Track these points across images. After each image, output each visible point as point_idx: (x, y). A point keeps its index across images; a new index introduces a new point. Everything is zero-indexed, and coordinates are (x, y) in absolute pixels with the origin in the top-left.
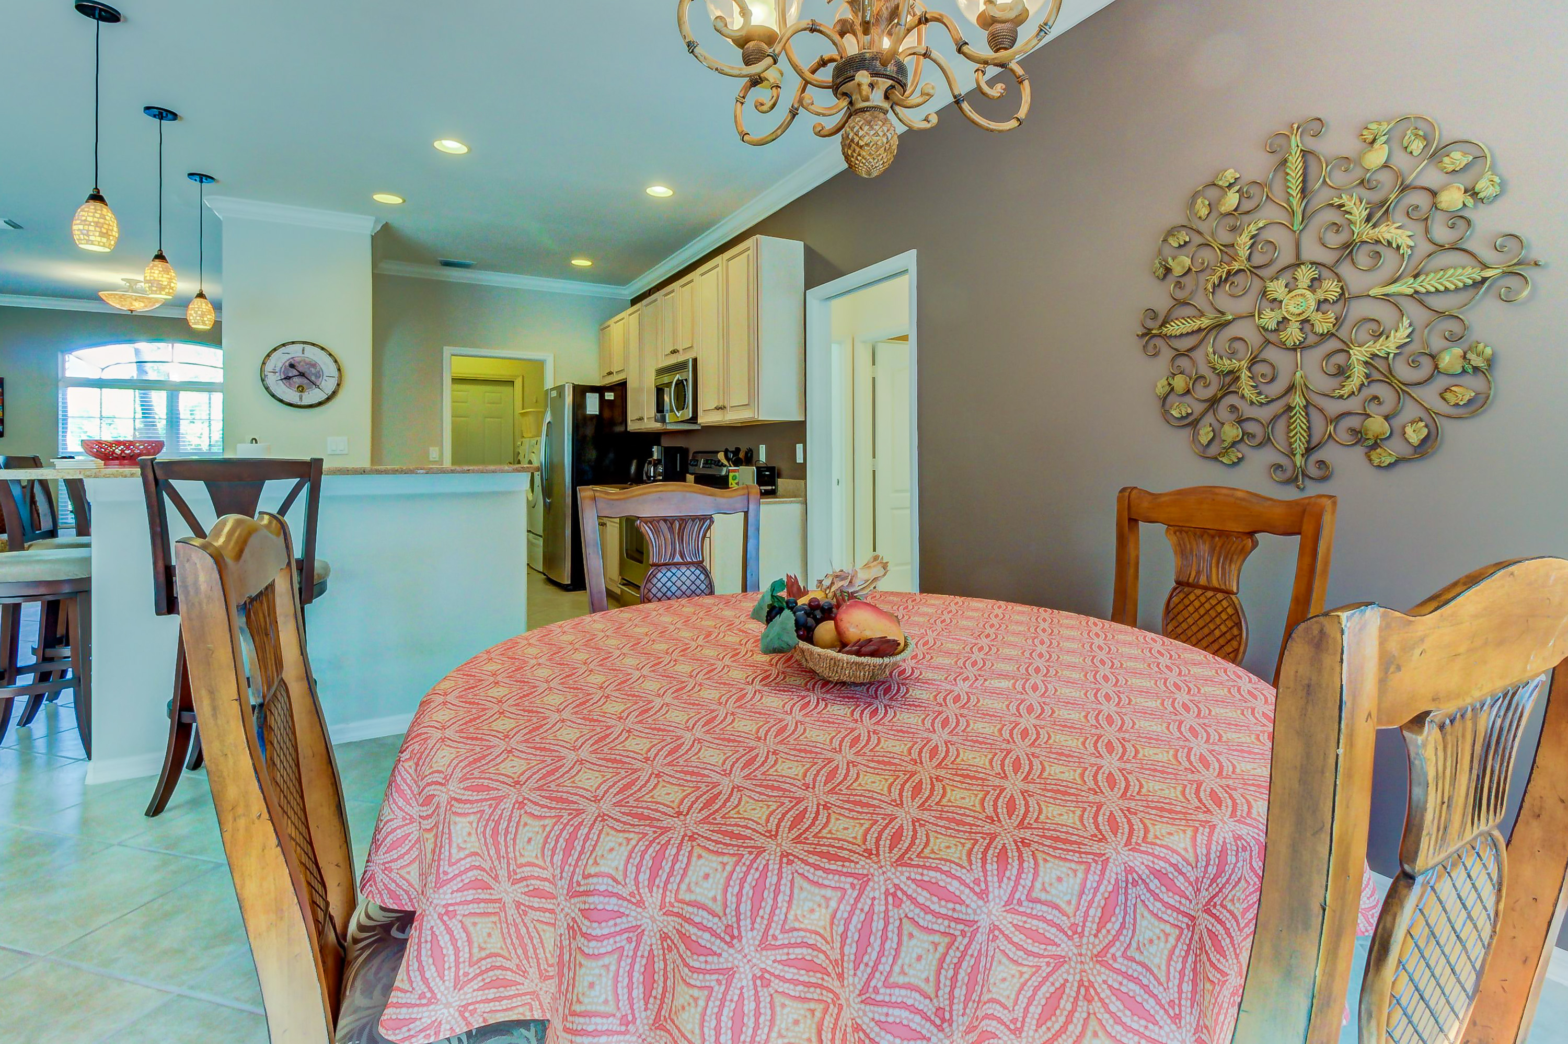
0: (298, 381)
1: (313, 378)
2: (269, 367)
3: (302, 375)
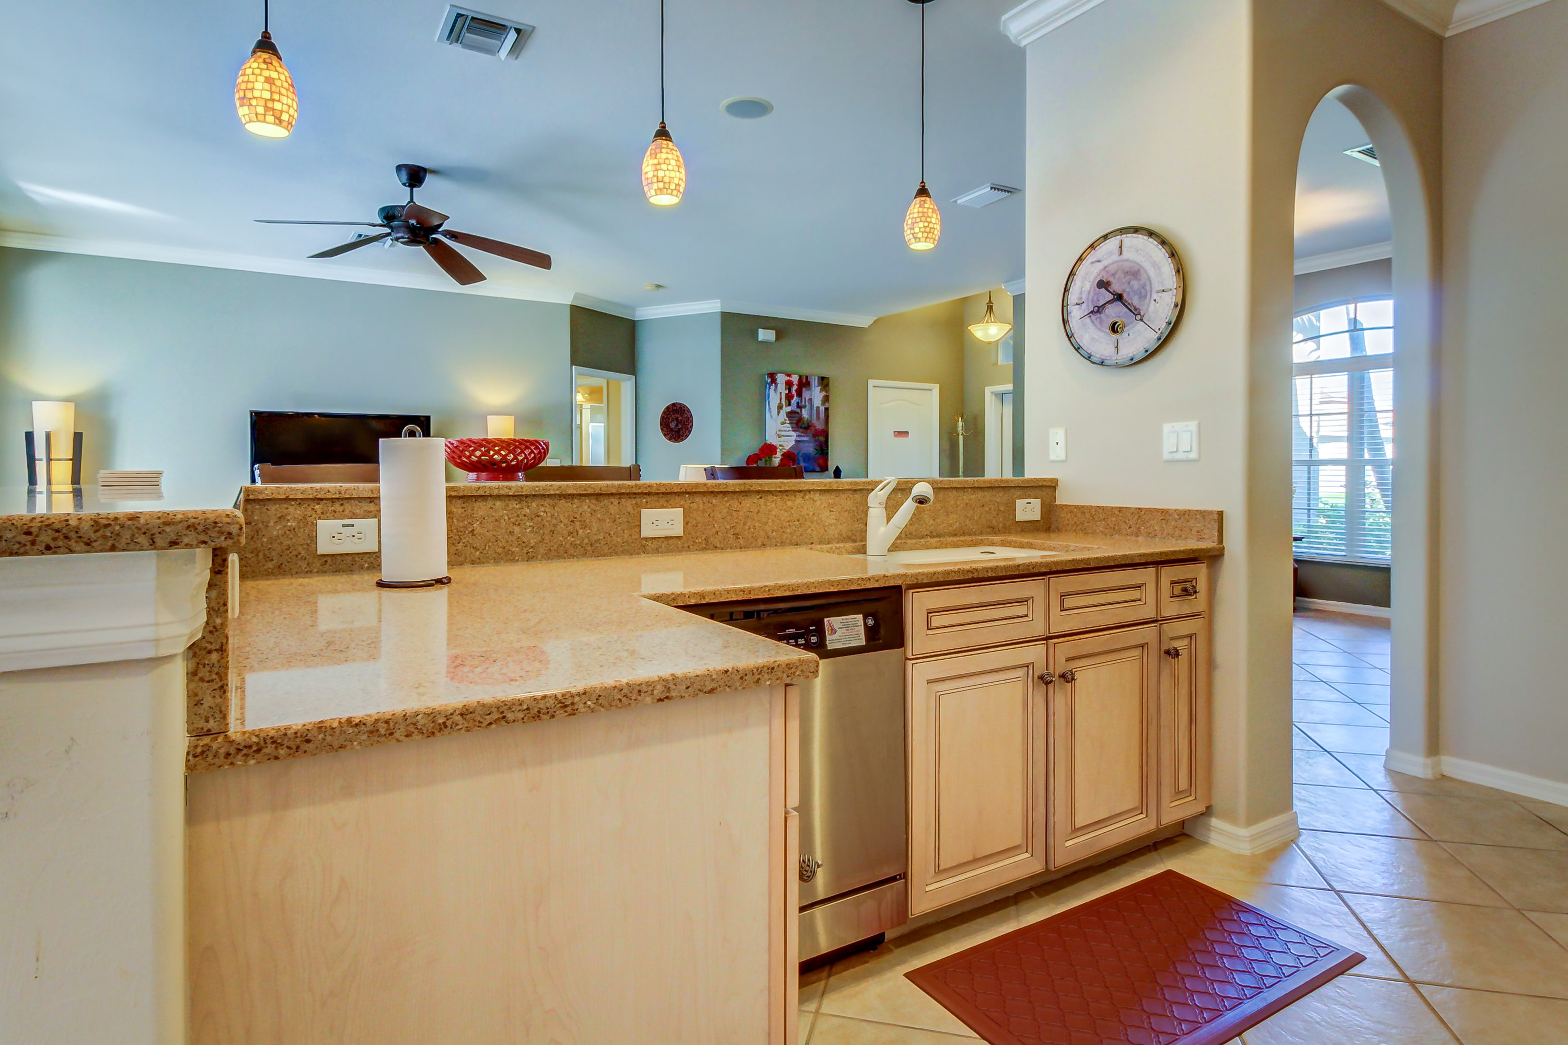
0: (1115, 312)
1: (1135, 302)
2: (1073, 297)
3: (1119, 297)
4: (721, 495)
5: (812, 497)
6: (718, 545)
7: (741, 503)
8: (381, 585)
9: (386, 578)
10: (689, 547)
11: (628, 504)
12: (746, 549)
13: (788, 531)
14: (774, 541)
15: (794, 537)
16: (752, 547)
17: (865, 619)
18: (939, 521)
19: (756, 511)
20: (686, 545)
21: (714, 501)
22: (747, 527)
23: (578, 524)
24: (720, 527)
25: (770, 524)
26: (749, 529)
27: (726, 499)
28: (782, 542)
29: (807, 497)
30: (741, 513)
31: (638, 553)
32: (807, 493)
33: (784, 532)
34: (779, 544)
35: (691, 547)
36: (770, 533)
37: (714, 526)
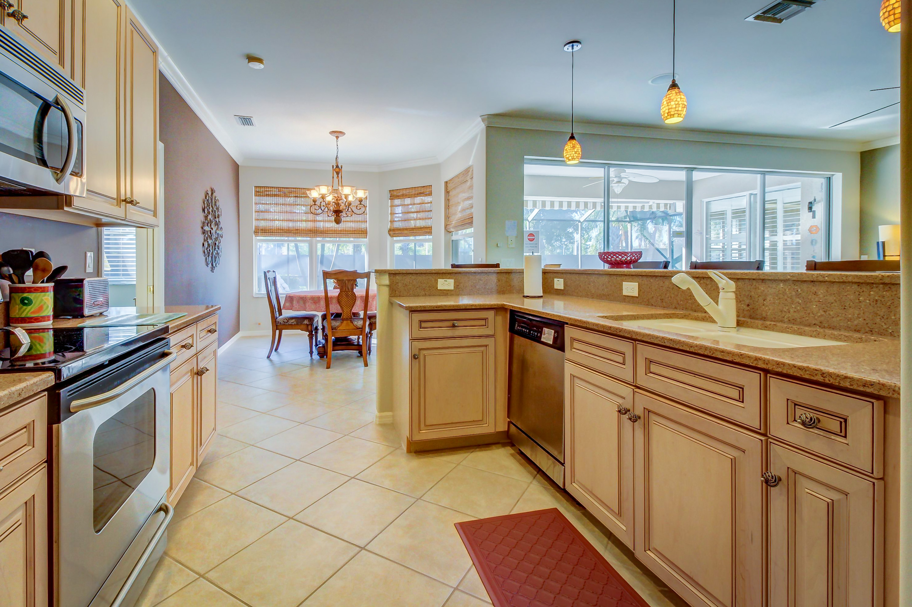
4: (654, 278)
5: (705, 282)
6: (653, 304)
7: (664, 283)
8: (524, 297)
9: (525, 295)
10: (641, 303)
11: (619, 278)
12: (666, 309)
13: (690, 302)
14: (682, 307)
15: (694, 306)
16: (670, 308)
17: (555, 333)
18: (831, 313)
19: (672, 287)
20: (640, 301)
21: (652, 280)
22: (667, 297)
23: (604, 286)
24: (654, 295)
25: (679, 296)
26: (668, 297)
27: (657, 280)
28: (686, 308)
29: (702, 282)
30: (664, 288)
31: (622, 302)
32: (702, 279)
33: (687, 302)
34: (684, 309)
35: (642, 303)
36: (679, 302)
37: (652, 294)
